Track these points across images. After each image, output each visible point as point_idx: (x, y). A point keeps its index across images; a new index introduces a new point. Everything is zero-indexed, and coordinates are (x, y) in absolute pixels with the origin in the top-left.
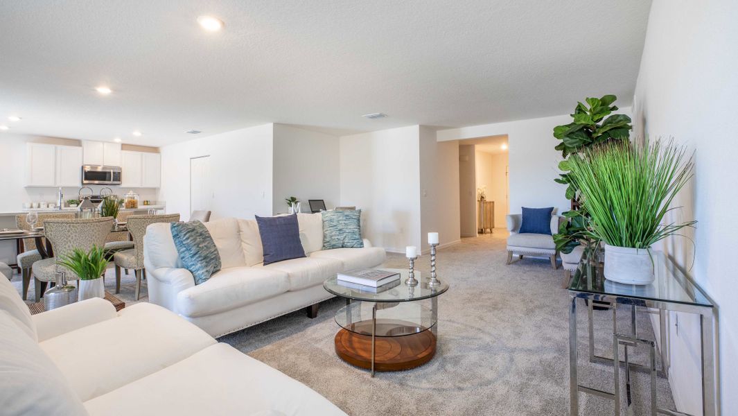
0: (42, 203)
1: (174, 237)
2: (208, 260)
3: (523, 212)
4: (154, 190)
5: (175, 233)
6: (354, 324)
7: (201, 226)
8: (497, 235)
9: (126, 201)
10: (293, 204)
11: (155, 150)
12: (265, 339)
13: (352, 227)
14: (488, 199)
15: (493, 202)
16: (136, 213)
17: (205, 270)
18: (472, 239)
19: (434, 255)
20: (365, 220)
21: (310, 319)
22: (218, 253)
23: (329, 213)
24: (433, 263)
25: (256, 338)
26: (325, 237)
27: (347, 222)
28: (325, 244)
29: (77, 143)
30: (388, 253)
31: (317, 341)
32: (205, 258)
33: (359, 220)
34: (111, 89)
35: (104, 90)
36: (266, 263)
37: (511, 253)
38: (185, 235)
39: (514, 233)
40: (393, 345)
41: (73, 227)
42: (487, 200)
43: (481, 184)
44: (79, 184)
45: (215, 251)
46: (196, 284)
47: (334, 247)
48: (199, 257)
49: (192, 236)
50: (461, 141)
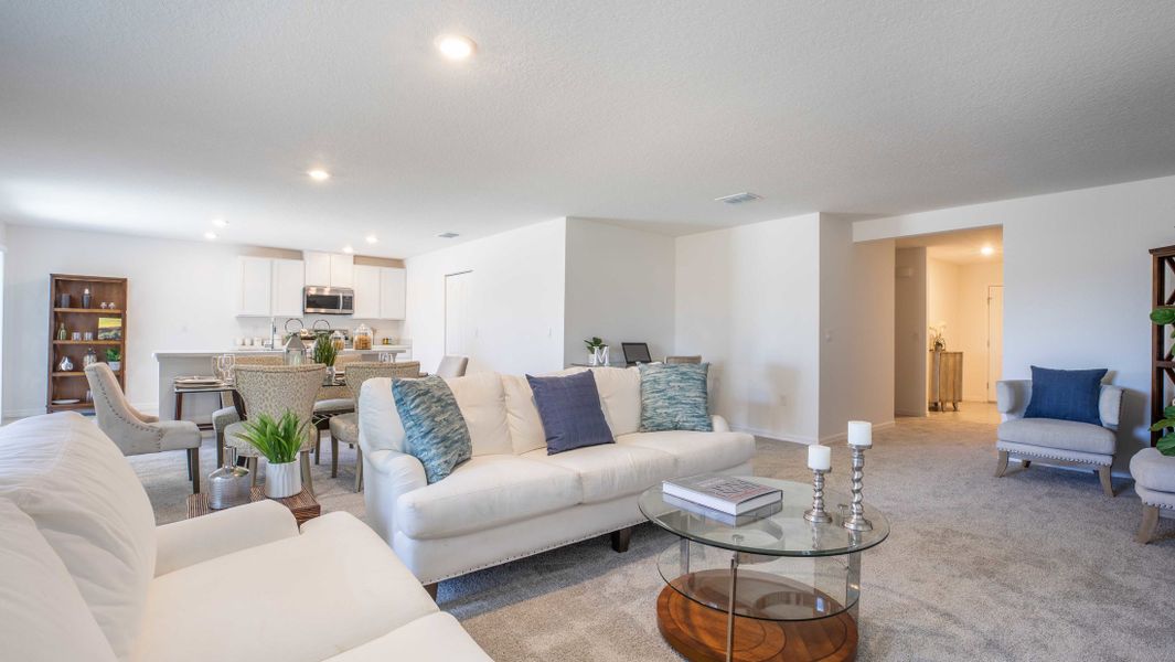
0: (256, 339)
1: (397, 402)
2: (448, 444)
3: (1033, 377)
4: (397, 323)
5: (398, 397)
6: (693, 574)
7: (441, 385)
8: (967, 414)
9: (356, 338)
10: (596, 349)
11: (398, 263)
12: (538, 583)
13: (694, 394)
14: (949, 347)
15: (961, 354)
16: (365, 357)
17: (442, 460)
18: (917, 420)
19: (859, 469)
20: (717, 379)
21: (616, 554)
22: (467, 431)
23: (652, 370)
24: (856, 487)
25: (525, 579)
26: (644, 409)
27: (682, 385)
28: (644, 423)
29: (297, 254)
30: (758, 439)
31: (626, 599)
32: (444, 439)
33: (704, 382)
34: (329, 173)
35: (319, 175)
36: (552, 451)
37: (1006, 454)
38: (413, 400)
39: (1013, 417)
40: (767, 629)
41: (271, 377)
42: (947, 350)
43: (937, 320)
44: (299, 314)
45: (461, 427)
46: (429, 483)
47: (659, 428)
48: (435, 437)
49: (424, 403)
50: (898, 240)
